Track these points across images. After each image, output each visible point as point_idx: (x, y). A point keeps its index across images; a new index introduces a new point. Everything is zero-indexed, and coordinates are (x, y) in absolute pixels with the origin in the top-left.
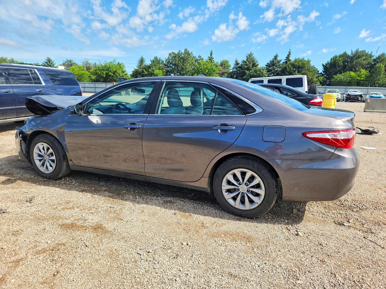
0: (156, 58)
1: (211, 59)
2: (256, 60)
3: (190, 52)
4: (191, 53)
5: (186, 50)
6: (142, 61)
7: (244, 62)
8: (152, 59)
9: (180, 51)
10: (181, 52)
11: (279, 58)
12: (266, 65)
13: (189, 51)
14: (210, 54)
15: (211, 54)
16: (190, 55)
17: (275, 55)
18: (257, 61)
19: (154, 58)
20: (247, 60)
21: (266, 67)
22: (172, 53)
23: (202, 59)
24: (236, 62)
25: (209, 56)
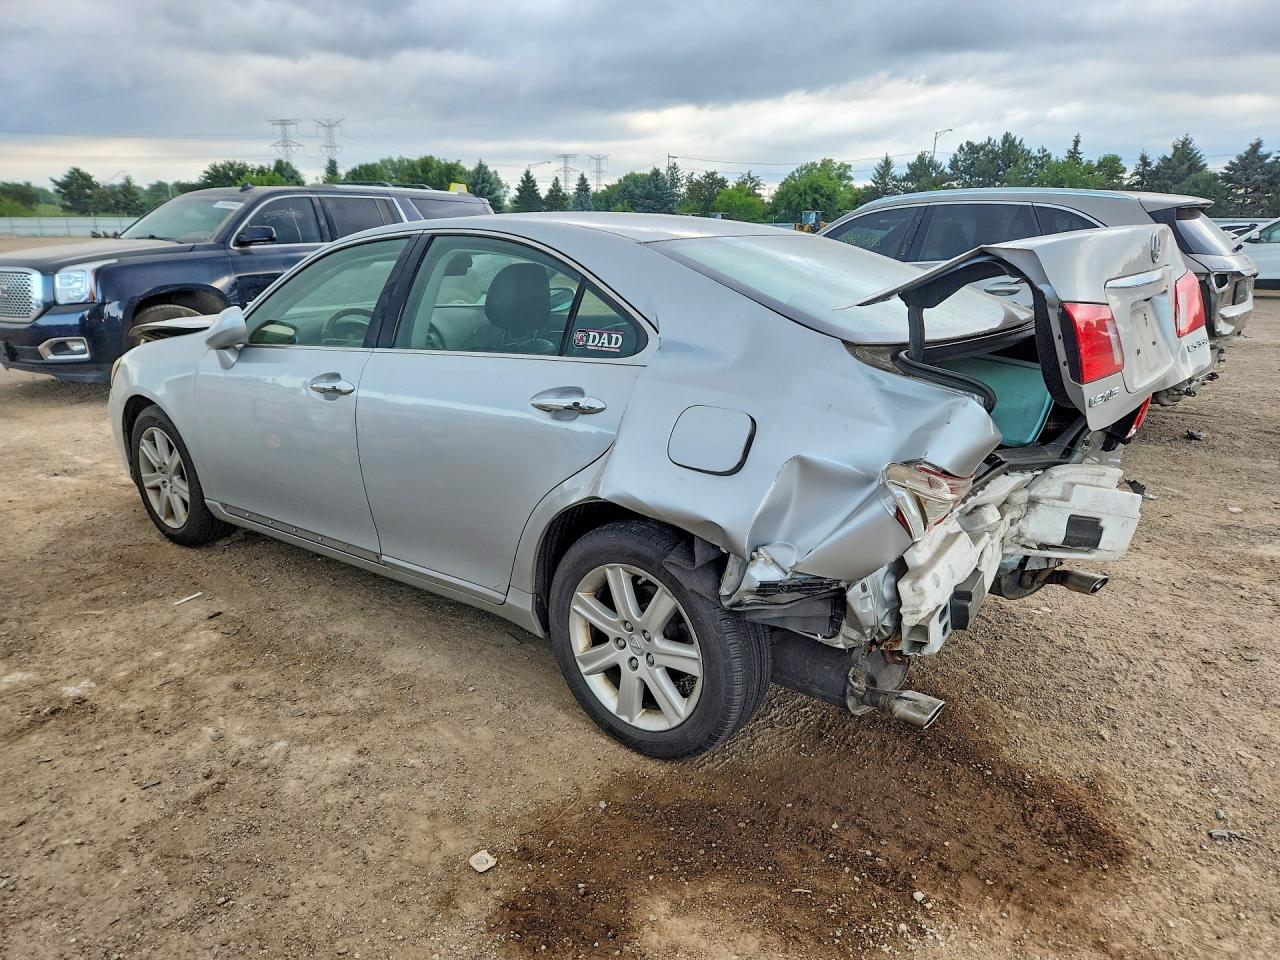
0: (921, 158)
1: (1074, 155)
2: (1198, 155)
3: (1017, 142)
4: (1021, 142)
5: (1007, 137)
6: (887, 164)
7: (1165, 159)
8: (913, 159)
9: (990, 140)
10: (992, 142)
11: (1263, 150)
12: (1226, 168)
13: (1015, 138)
14: (1073, 143)
15: (1077, 143)
16: (1016, 147)
17: (1254, 142)
18: (1203, 158)
19: (916, 157)
20: (1174, 155)
21: (1226, 171)
22: (968, 143)
23: (1049, 156)
24: (1144, 159)
25: (1071, 147)
